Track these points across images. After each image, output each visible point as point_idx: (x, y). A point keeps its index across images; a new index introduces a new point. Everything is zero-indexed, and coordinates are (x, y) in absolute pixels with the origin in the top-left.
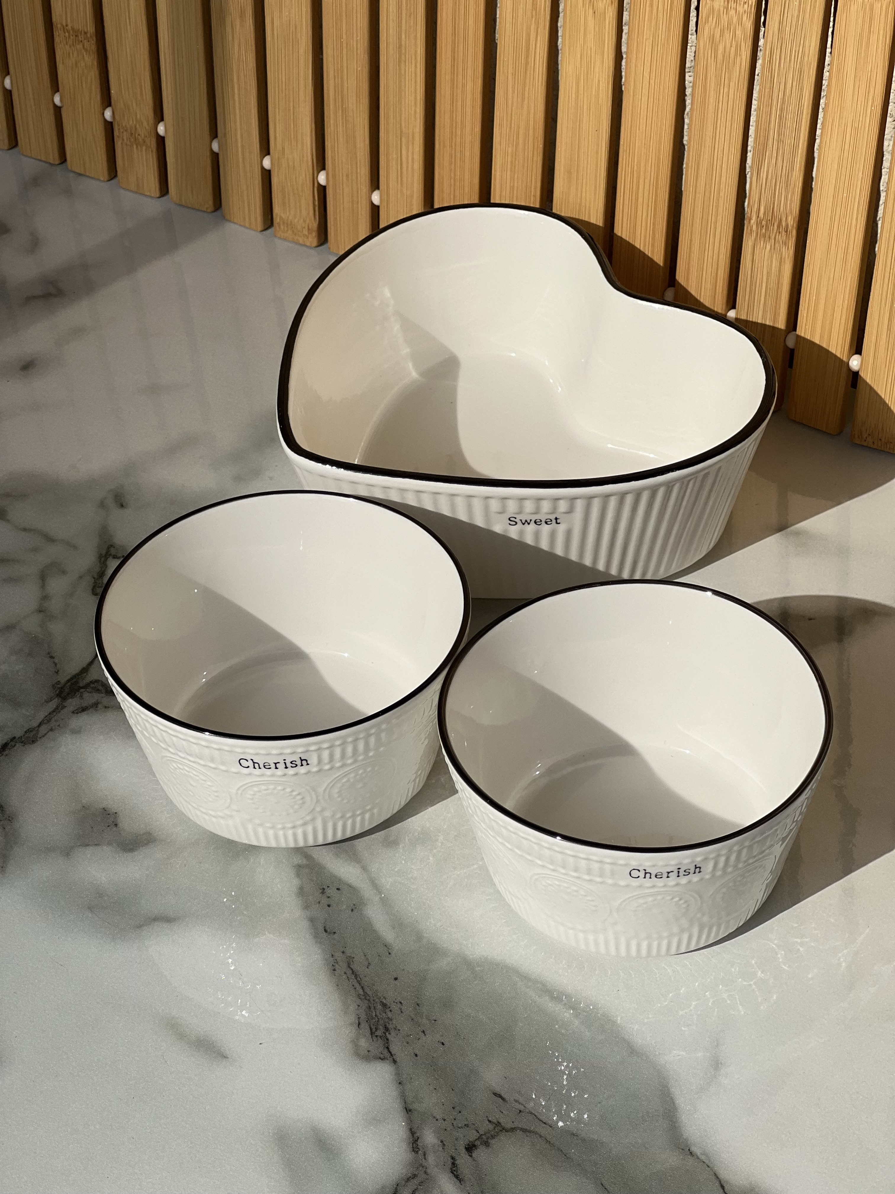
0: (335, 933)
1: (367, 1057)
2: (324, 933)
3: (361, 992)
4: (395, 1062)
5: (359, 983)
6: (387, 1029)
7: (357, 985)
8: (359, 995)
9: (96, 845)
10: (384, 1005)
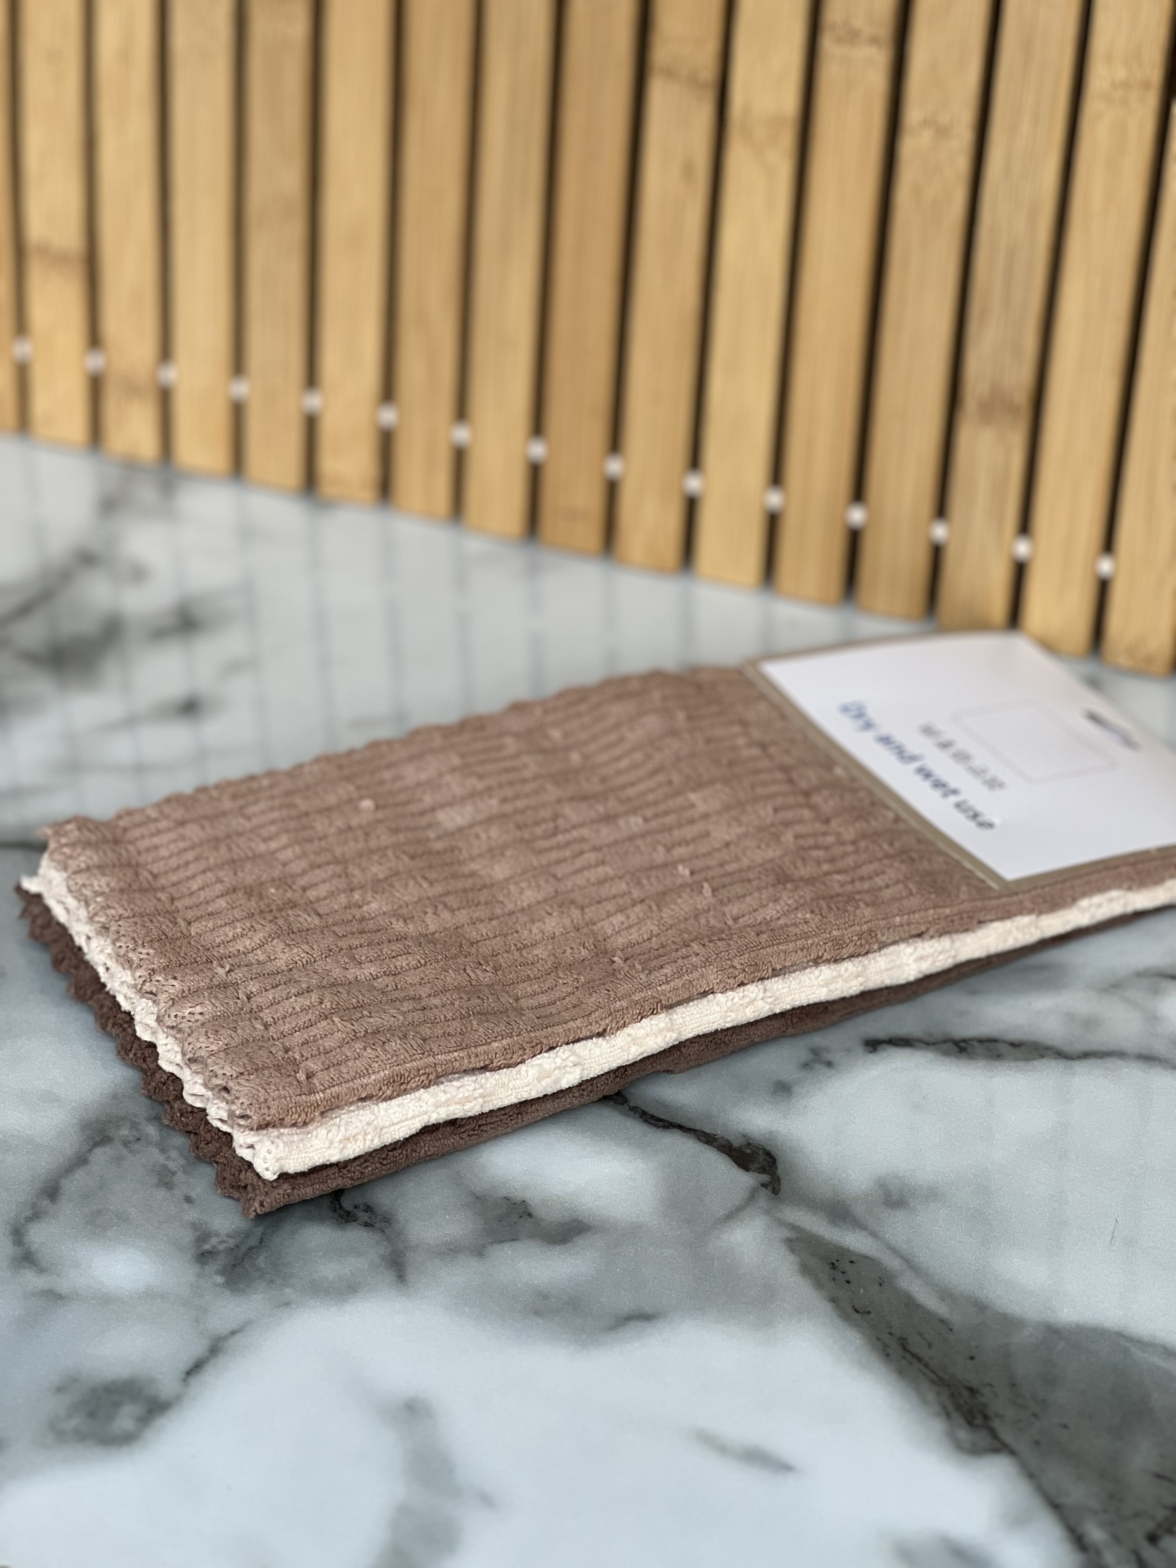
0: (869, 1313)
1: (975, 1451)
2: (857, 1315)
3: (934, 1377)
4: (1012, 1453)
5: (926, 1366)
6: (986, 1417)
7: (925, 1370)
8: (933, 1382)
9: (513, 1240)
10: (971, 1390)
